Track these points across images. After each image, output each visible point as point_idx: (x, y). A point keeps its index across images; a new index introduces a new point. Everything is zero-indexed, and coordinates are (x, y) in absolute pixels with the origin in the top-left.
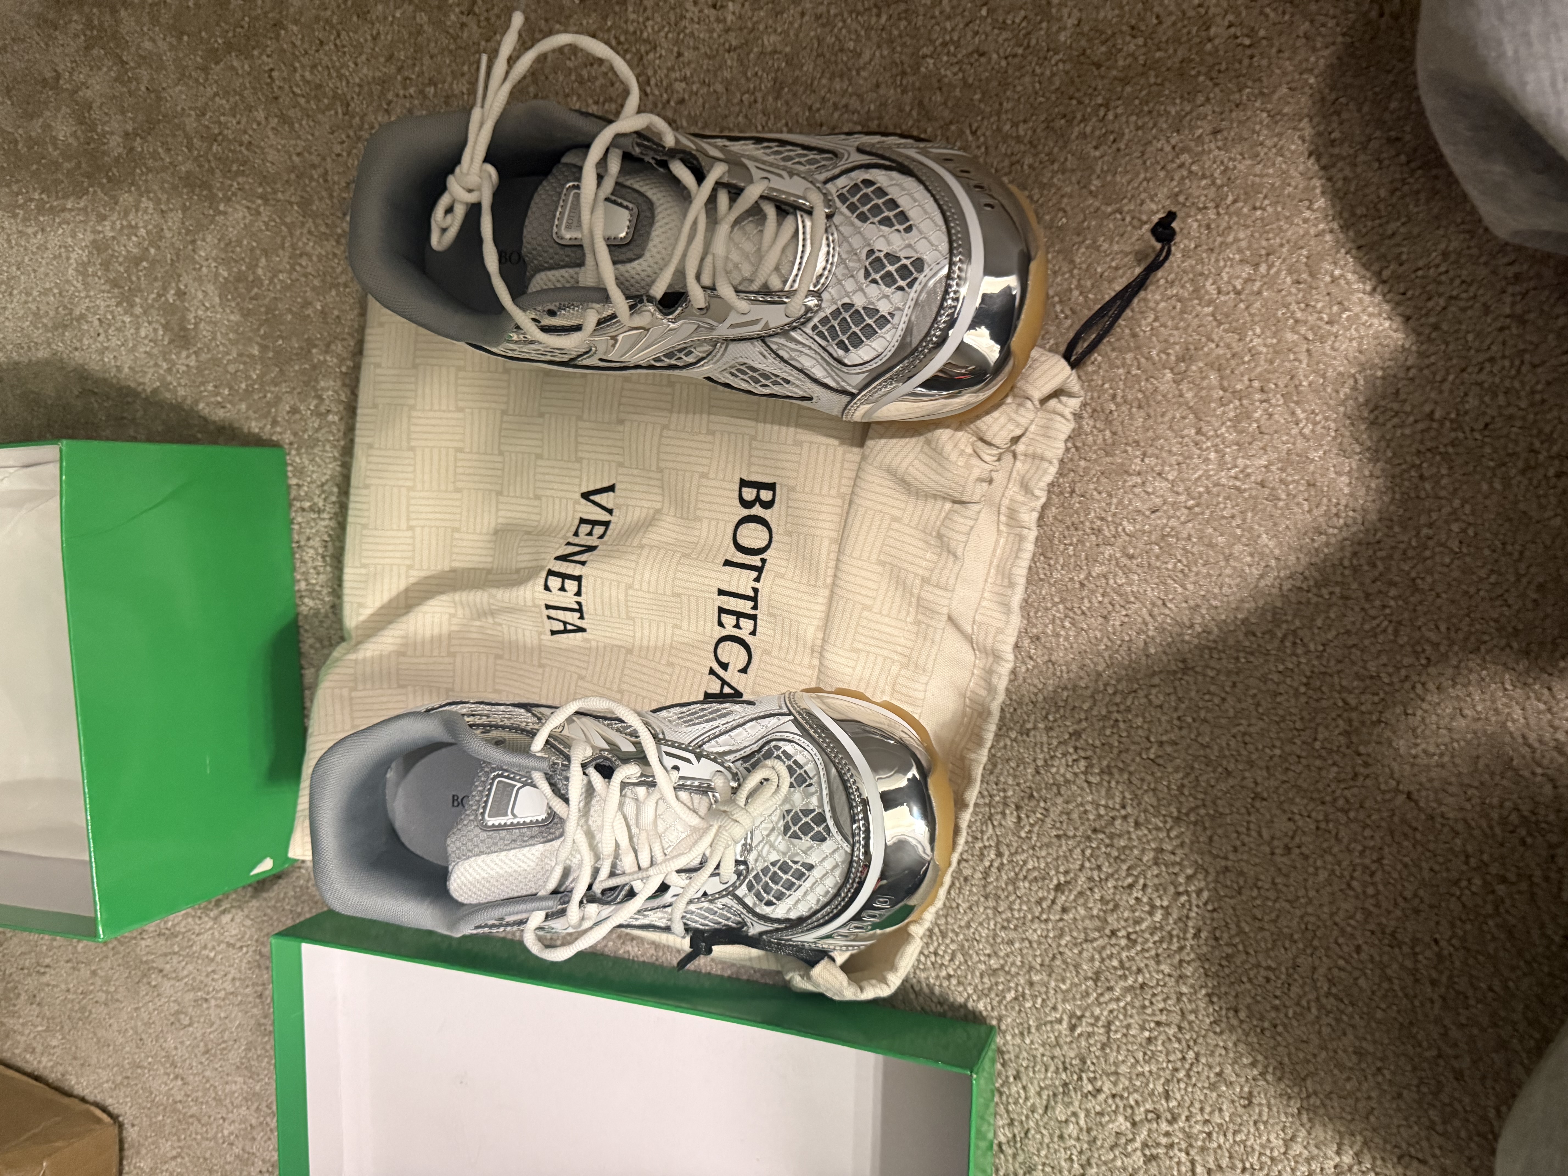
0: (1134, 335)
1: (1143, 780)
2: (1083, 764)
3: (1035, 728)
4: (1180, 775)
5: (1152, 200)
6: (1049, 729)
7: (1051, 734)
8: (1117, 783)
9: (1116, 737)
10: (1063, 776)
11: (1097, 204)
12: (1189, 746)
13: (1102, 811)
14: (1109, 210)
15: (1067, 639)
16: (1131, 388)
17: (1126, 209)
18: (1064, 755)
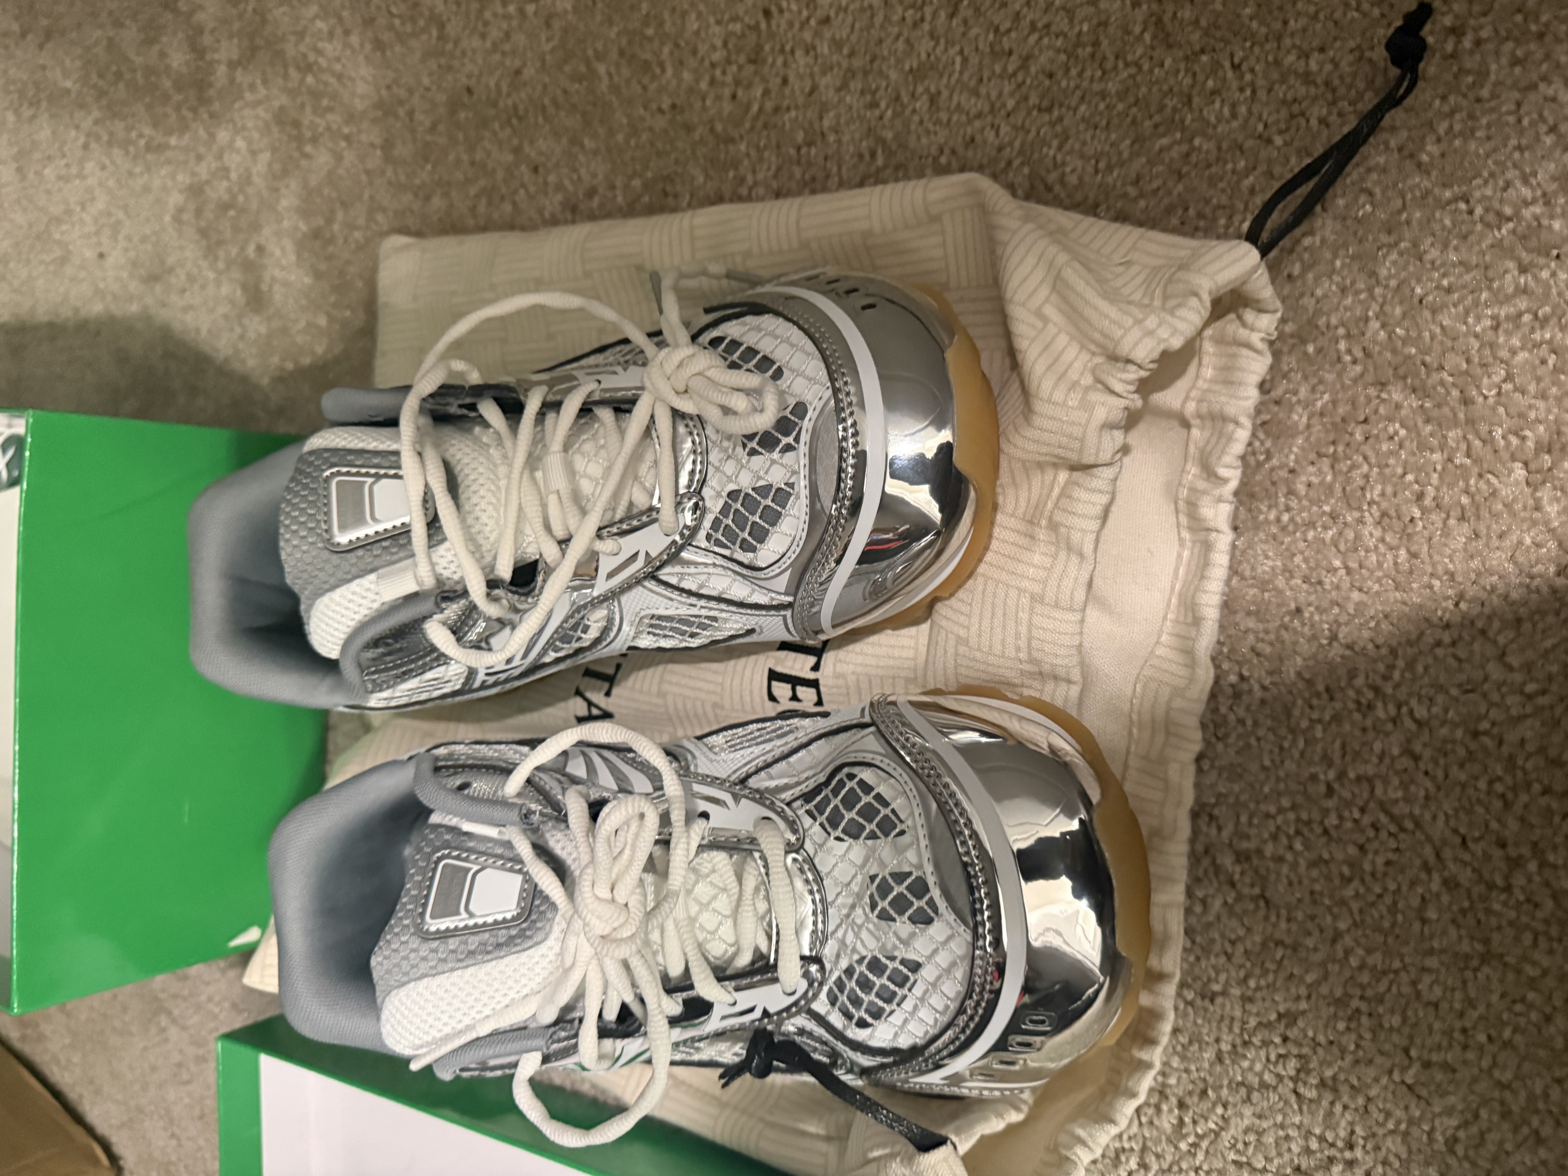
0: (1466, 401)
1: (1388, 1115)
2: (1292, 1064)
3: (1224, 993)
4: (1454, 1122)
5: (1525, 181)
6: (1246, 999)
7: (1248, 1007)
8: (1345, 1107)
9: (1353, 1037)
10: (1260, 1075)
11: (1426, 184)
12: (1475, 1080)
13: (1314, 1145)
14: (1448, 194)
15: (1294, 866)
16: (1451, 486)
17: (1477, 194)
18: (1266, 1043)
